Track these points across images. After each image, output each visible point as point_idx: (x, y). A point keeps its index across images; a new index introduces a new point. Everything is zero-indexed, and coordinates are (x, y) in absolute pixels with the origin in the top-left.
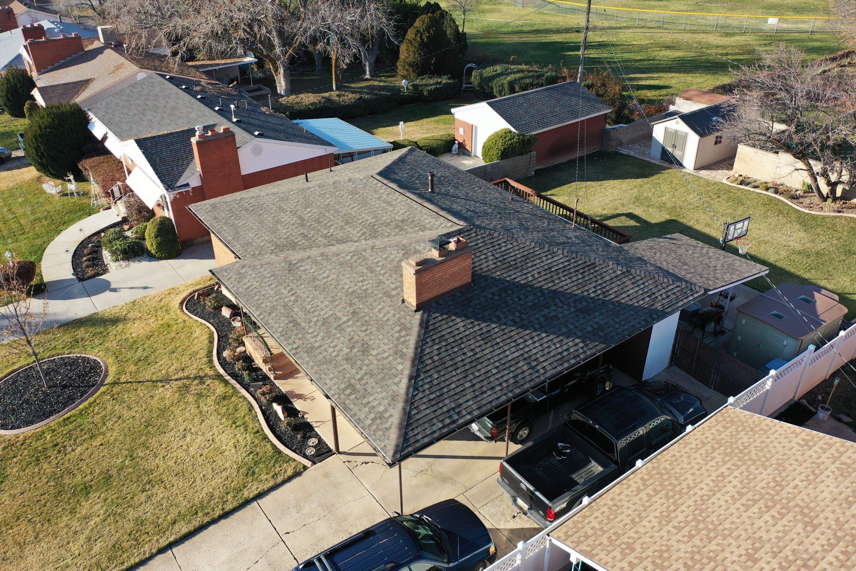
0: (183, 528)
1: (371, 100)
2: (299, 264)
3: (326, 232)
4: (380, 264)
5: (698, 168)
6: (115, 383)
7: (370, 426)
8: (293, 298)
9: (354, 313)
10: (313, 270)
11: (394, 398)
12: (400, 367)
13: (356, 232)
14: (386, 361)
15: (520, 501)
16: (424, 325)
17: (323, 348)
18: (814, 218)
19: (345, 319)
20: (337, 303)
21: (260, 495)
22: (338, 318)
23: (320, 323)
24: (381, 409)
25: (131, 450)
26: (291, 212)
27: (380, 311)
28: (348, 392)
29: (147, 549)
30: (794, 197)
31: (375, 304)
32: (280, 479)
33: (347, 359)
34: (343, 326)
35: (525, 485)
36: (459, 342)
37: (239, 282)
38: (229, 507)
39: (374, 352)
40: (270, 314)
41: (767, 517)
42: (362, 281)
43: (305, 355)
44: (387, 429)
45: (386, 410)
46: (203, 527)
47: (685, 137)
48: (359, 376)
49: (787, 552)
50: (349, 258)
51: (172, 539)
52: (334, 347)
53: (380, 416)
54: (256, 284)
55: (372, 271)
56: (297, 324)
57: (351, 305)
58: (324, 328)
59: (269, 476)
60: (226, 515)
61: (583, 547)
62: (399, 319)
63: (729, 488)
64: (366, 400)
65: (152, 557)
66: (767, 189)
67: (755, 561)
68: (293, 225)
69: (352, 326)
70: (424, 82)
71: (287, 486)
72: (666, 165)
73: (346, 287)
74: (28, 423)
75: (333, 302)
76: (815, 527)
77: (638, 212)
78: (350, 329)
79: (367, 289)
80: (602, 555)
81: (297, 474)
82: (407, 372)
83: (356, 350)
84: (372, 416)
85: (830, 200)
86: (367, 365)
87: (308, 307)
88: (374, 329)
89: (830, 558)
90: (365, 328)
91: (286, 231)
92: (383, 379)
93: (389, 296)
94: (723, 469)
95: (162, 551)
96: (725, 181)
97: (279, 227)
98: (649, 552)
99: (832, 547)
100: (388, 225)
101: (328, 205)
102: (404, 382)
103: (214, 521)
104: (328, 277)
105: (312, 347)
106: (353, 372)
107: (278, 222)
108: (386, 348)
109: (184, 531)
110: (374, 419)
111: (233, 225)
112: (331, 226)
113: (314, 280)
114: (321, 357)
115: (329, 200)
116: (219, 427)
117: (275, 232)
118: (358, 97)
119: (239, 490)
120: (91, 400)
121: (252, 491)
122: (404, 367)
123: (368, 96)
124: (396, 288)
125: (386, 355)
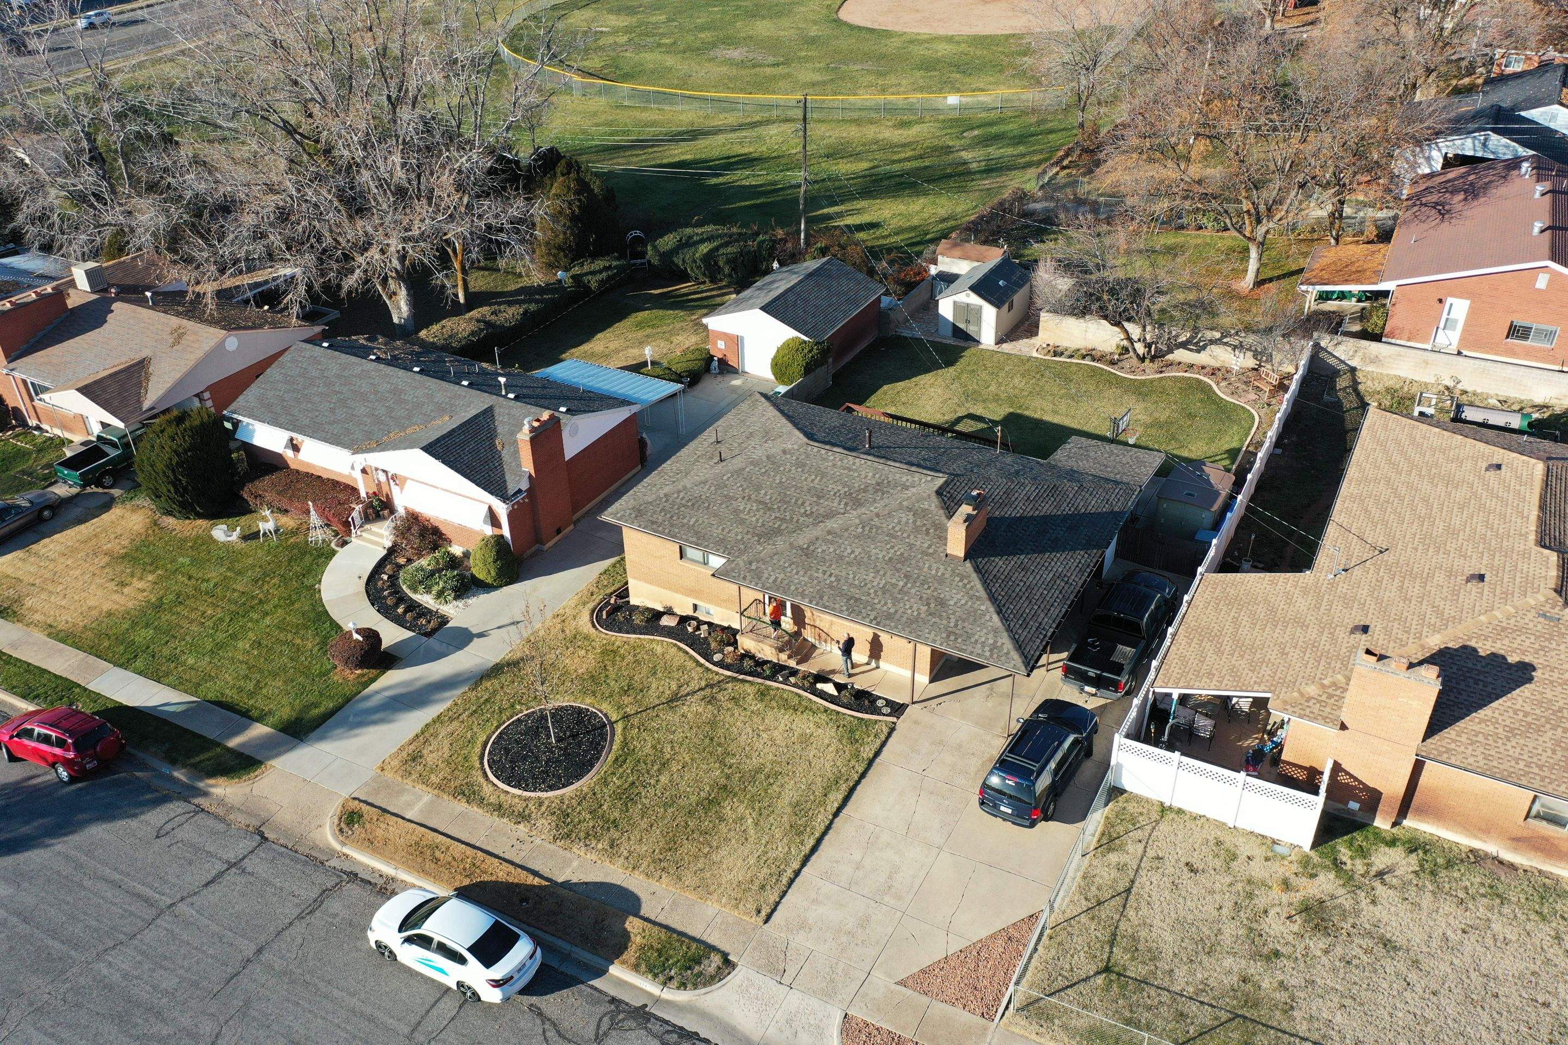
1: (538, 312)
2: (812, 548)
3: (803, 511)
4: (897, 529)
5: (999, 342)
6: (625, 718)
7: (991, 656)
8: (833, 579)
9: (906, 576)
11: (995, 631)
12: (983, 608)
13: (835, 505)
14: (967, 607)
15: (1087, 689)
16: (977, 570)
17: (900, 612)
18: (1143, 383)
19: (901, 584)
20: (882, 573)
21: (877, 754)
22: (896, 585)
23: (880, 593)
24: (991, 641)
25: (719, 762)
26: (744, 498)
27: (930, 568)
28: (952, 638)
30: (1113, 363)
31: (921, 564)
32: (883, 737)
34: (905, 590)
35: (1092, 673)
36: (1009, 577)
38: (861, 770)
39: (952, 603)
41: (1278, 630)
42: (892, 547)
44: (1008, 653)
45: (996, 642)
46: (852, 790)
47: (979, 309)
48: (952, 625)
49: (1300, 643)
50: (860, 530)
51: (836, 805)
52: (911, 608)
53: (994, 647)
54: (782, 576)
55: (895, 537)
56: (857, 600)
57: (898, 570)
58: (887, 596)
59: (872, 738)
60: (863, 775)
61: (1181, 684)
62: (953, 571)
63: (1244, 623)
64: (973, 640)
65: (831, 822)
66: (1084, 357)
67: (1287, 654)
68: (758, 510)
69: (913, 587)
70: (586, 268)
71: (891, 740)
72: (962, 344)
73: (880, 556)
74: (576, 777)
75: (877, 572)
76: (1307, 627)
77: (978, 410)
78: (913, 591)
79: (902, 554)
80: (1197, 684)
81: (892, 730)
82: (992, 609)
84: (987, 649)
85: (1147, 361)
88: (936, 585)
89: (1324, 638)
90: (926, 586)
91: (754, 519)
92: (975, 620)
93: (928, 555)
94: (1232, 614)
95: (835, 815)
96: (1035, 354)
97: (742, 516)
98: (1224, 672)
99: (1322, 633)
100: (865, 491)
101: (781, 482)
102: (996, 618)
103: (858, 783)
104: (853, 552)
105: (890, 614)
106: (945, 622)
107: (736, 512)
108: (959, 596)
109: (840, 797)
110: (991, 650)
111: (683, 525)
112: (803, 503)
113: (841, 558)
114: (904, 619)
115: (778, 478)
116: (785, 718)
117: (742, 522)
118: (521, 311)
119: (857, 755)
120: (618, 738)
121: (867, 752)
122: (986, 607)
123: (533, 307)
124: (930, 547)
125: (963, 602)
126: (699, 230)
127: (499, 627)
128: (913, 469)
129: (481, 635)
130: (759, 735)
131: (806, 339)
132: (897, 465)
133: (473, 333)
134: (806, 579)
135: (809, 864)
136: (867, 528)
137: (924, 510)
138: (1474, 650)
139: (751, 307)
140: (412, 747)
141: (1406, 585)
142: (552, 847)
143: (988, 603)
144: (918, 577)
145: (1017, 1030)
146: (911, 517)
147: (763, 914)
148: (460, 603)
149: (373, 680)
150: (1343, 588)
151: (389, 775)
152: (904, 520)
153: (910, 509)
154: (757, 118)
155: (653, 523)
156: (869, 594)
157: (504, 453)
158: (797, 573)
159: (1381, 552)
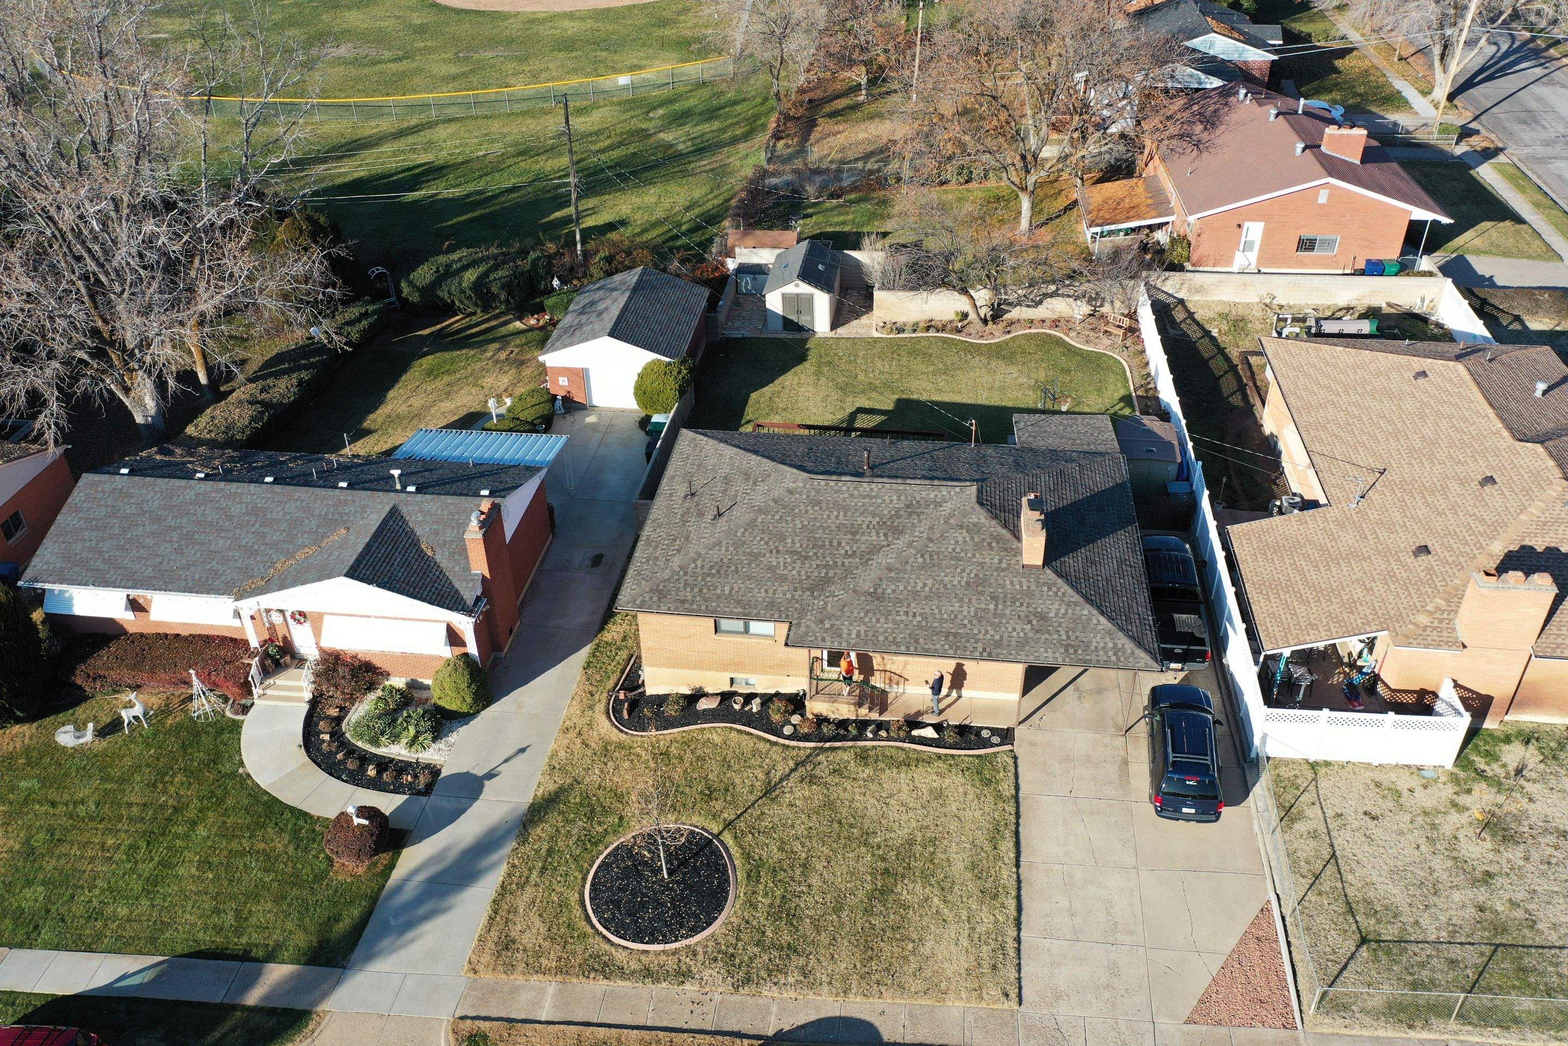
0: (1007, 846)
2: (879, 591)
3: (843, 552)
4: (958, 550)
5: (836, 326)
6: (728, 826)
7: (1118, 659)
8: (919, 618)
10: (902, 588)
11: (1109, 633)
12: (1085, 612)
13: (874, 538)
17: (1005, 637)
19: (991, 607)
21: (1017, 788)
23: (975, 622)
24: (1110, 645)
26: (771, 552)
27: (1012, 583)
28: (1071, 651)
33: (1037, 632)
34: (999, 612)
35: (1178, 650)
36: (1086, 574)
37: (840, 636)
39: (1052, 615)
40: (917, 641)
42: (963, 571)
43: (999, 650)
44: (1133, 653)
45: (1115, 644)
46: (1017, 833)
47: (810, 298)
48: (1064, 637)
50: (920, 560)
51: (1012, 855)
52: (1014, 629)
54: (863, 628)
55: (960, 559)
56: (955, 635)
57: (981, 593)
58: (984, 623)
59: (1002, 772)
60: (1017, 815)
64: (1092, 648)
65: (1018, 875)
66: (927, 330)
67: (1371, 589)
69: (1005, 607)
70: (340, 319)
73: (955, 583)
75: (961, 600)
76: (1370, 558)
78: (1007, 612)
79: (977, 575)
81: (1015, 758)
82: (1095, 612)
83: (1034, 622)
84: (1111, 653)
85: (990, 323)
86: (1060, 626)
87: (945, 616)
88: (1027, 600)
89: (1394, 566)
90: (1018, 604)
91: (794, 572)
93: (1003, 570)
95: (1017, 866)
96: (876, 335)
97: (779, 572)
99: (1388, 562)
101: (803, 526)
102: (1102, 619)
103: (1017, 824)
104: (925, 585)
105: (996, 642)
106: (1055, 636)
107: (770, 568)
108: (1056, 606)
109: (1011, 845)
110: (1115, 654)
111: (719, 597)
112: (839, 544)
113: (915, 594)
114: (1014, 643)
115: (798, 522)
116: (903, 777)
117: (783, 579)
118: (295, 382)
119: (999, 796)
120: (735, 851)
121: (1008, 790)
122: (1087, 610)
123: (305, 375)
124: (1000, 561)
125: (1063, 611)
126: (455, 256)
127: (506, 761)
128: (936, 482)
129: (490, 775)
130: (887, 804)
131: (668, 360)
132: (918, 482)
133: (253, 419)
134: (891, 625)
135: (1023, 926)
136: (927, 557)
137: (975, 525)
138: (1532, 548)
139: (595, 336)
140: (494, 934)
141: (1430, 500)
142: (736, 998)
143: (1088, 606)
144: (1005, 596)
145: (1325, 1030)
146: (965, 534)
147: (1013, 995)
148: (441, 745)
149: (391, 866)
150: (1374, 515)
151: (487, 976)
152: (960, 539)
153: (961, 527)
154: (414, 121)
155: (683, 602)
156: (965, 626)
157: (438, 558)
158: (878, 621)
159: (1382, 473)
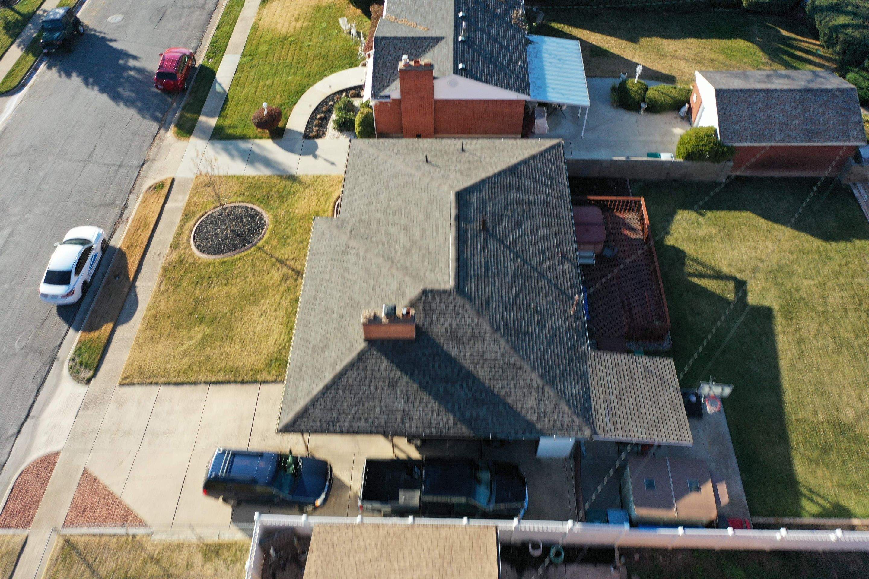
0: (221, 377)
2: (351, 251)
6: (260, 249)
8: (328, 277)
9: (342, 316)
10: (352, 262)
11: (309, 393)
12: (327, 375)
13: (402, 241)
14: (325, 365)
16: (361, 355)
19: (335, 316)
20: (341, 300)
21: (265, 382)
22: (333, 313)
24: (300, 395)
25: (235, 308)
29: (201, 378)
31: (354, 317)
33: (314, 347)
38: (246, 379)
39: (327, 354)
40: (312, 280)
44: (292, 410)
45: (300, 398)
46: (228, 382)
50: (374, 267)
51: (214, 379)
52: (316, 333)
53: (295, 399)
54: (323, 249)
57: (345, 307)
60: (243, 382)
65: (200, 383)
68: (382, 205)
74: (209, 253)
77: (756, 284)
78: (331, 326)
82: (327, 381)
83: (322, 344)
84: (293, 396)
86: (317, 360)
87: (329, 291)
92: (315, 376)
95: (206, 383)
97: (375, 201)
100: (421, 249)
102: (321, 387)
103: (236, 382)
104: (354, 274)
108: (333, 355)
110: (292, 399)
111: (357, 179)
112: (396, 224)
115: (413, 197)
117: (369, 204)
119: (259, 372)
120: (243, 254)
129: (315, 156)
140: (216, 179)
142: (158, 269)
143: (333, 376)
148: (335, 132)
149: (261, 138)
151: (193, 182)
155: (354, 165)
158: (327, 256)
